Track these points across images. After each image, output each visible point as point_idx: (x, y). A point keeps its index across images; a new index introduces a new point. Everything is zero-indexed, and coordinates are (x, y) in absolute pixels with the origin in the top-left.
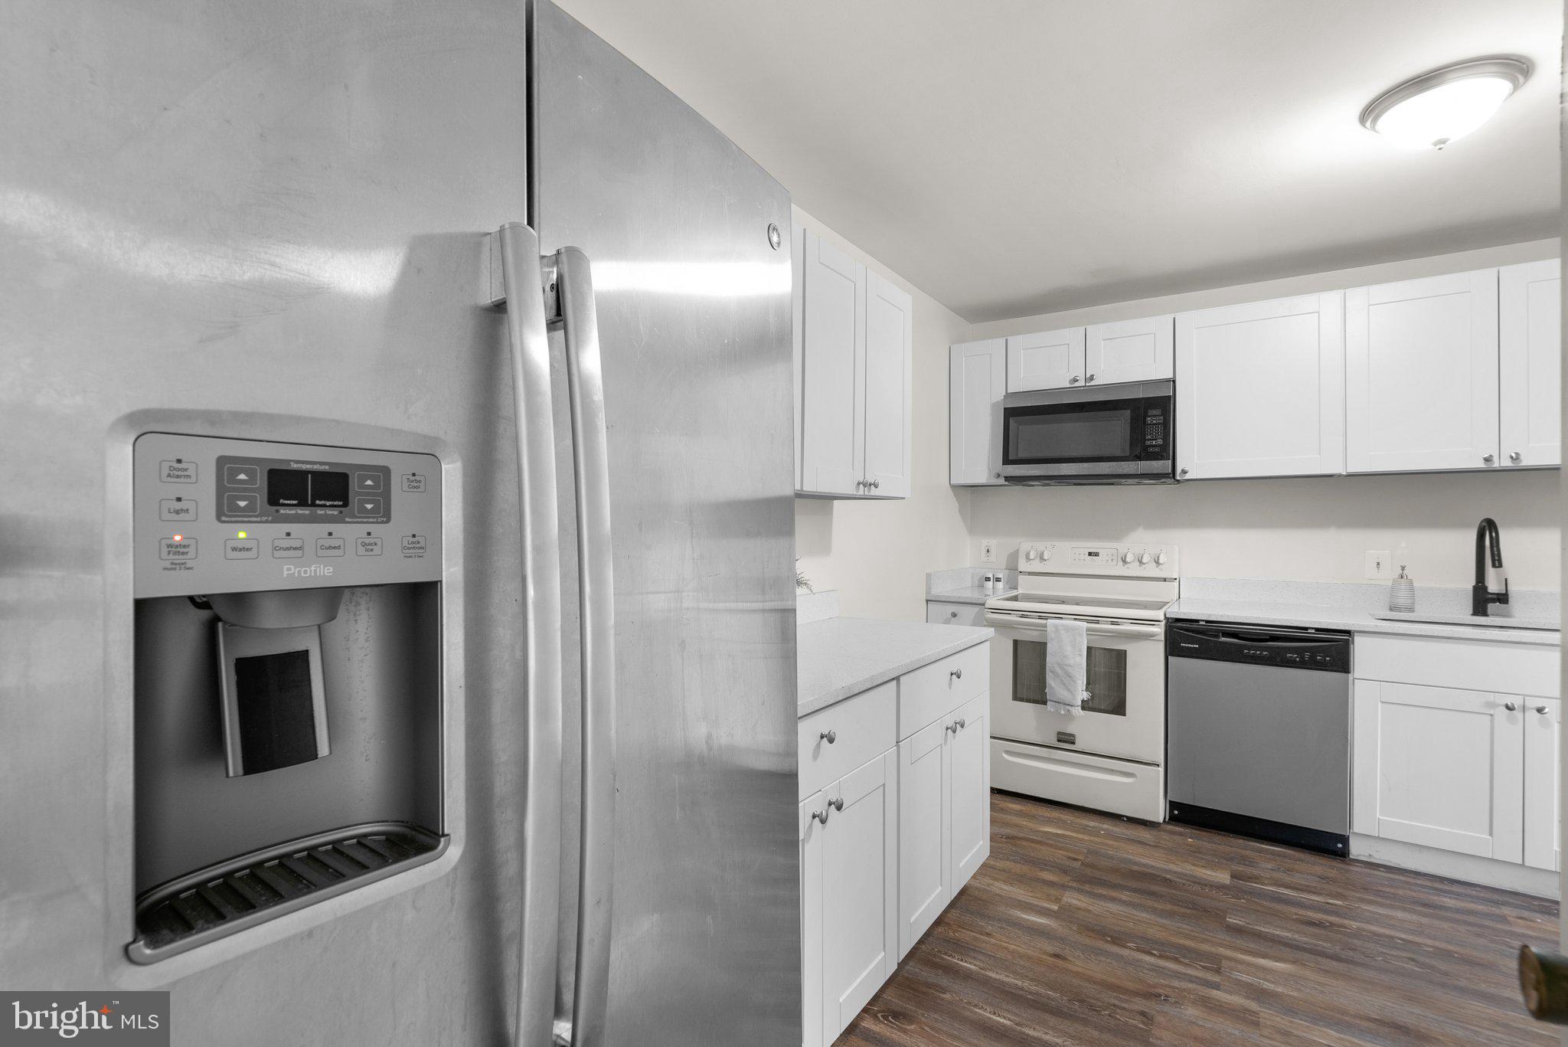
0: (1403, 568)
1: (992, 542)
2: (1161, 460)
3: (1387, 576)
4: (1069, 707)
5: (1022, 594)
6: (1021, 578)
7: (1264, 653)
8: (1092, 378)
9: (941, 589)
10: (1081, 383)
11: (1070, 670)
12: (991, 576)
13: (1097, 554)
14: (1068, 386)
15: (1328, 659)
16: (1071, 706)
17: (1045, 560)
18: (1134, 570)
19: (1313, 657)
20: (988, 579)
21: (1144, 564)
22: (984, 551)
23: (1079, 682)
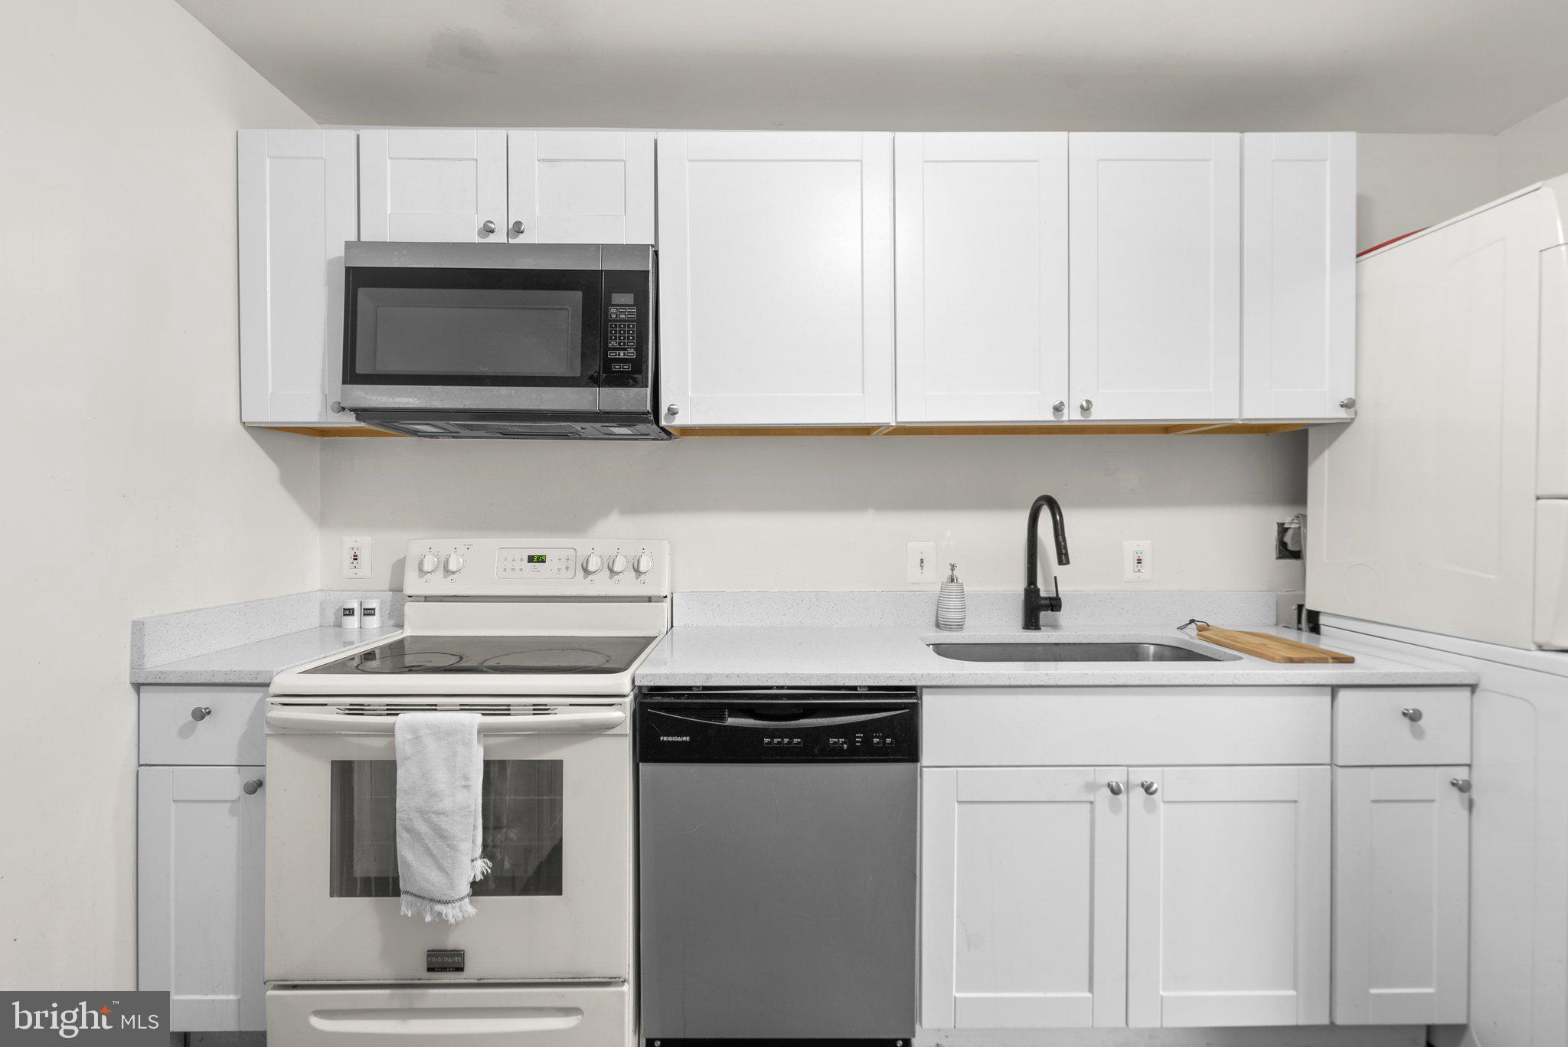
0: (953, 567)
1: (363, 541)
2: (632, 386)
3: (933, 578)
4: (439, 907)
5: (415, 639)
6: (410, 608)
7: (796, 740)
8: (518, 228)
9: (160, 661)
10: (499, 237)
11: (444, 823)
12: (355, 605)
13: (541, 559)
14: (477, 239)
15: (888, 740)
16: (446, 902)
17: (453, 573)
18: (601, 585)
19: (867, 740)
20: (349, 612)
21: (617, 573)
22: (348, 558)
23: (465, 846)
